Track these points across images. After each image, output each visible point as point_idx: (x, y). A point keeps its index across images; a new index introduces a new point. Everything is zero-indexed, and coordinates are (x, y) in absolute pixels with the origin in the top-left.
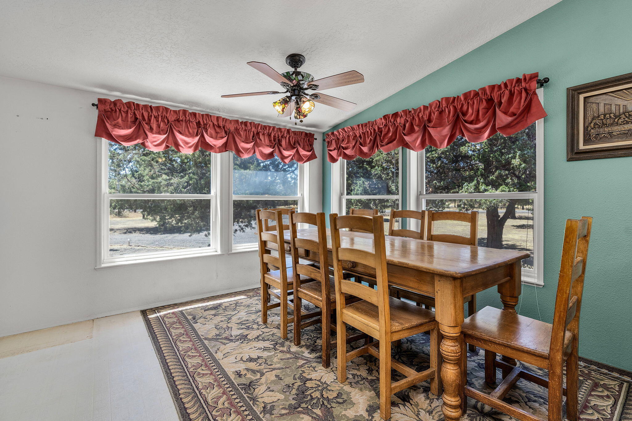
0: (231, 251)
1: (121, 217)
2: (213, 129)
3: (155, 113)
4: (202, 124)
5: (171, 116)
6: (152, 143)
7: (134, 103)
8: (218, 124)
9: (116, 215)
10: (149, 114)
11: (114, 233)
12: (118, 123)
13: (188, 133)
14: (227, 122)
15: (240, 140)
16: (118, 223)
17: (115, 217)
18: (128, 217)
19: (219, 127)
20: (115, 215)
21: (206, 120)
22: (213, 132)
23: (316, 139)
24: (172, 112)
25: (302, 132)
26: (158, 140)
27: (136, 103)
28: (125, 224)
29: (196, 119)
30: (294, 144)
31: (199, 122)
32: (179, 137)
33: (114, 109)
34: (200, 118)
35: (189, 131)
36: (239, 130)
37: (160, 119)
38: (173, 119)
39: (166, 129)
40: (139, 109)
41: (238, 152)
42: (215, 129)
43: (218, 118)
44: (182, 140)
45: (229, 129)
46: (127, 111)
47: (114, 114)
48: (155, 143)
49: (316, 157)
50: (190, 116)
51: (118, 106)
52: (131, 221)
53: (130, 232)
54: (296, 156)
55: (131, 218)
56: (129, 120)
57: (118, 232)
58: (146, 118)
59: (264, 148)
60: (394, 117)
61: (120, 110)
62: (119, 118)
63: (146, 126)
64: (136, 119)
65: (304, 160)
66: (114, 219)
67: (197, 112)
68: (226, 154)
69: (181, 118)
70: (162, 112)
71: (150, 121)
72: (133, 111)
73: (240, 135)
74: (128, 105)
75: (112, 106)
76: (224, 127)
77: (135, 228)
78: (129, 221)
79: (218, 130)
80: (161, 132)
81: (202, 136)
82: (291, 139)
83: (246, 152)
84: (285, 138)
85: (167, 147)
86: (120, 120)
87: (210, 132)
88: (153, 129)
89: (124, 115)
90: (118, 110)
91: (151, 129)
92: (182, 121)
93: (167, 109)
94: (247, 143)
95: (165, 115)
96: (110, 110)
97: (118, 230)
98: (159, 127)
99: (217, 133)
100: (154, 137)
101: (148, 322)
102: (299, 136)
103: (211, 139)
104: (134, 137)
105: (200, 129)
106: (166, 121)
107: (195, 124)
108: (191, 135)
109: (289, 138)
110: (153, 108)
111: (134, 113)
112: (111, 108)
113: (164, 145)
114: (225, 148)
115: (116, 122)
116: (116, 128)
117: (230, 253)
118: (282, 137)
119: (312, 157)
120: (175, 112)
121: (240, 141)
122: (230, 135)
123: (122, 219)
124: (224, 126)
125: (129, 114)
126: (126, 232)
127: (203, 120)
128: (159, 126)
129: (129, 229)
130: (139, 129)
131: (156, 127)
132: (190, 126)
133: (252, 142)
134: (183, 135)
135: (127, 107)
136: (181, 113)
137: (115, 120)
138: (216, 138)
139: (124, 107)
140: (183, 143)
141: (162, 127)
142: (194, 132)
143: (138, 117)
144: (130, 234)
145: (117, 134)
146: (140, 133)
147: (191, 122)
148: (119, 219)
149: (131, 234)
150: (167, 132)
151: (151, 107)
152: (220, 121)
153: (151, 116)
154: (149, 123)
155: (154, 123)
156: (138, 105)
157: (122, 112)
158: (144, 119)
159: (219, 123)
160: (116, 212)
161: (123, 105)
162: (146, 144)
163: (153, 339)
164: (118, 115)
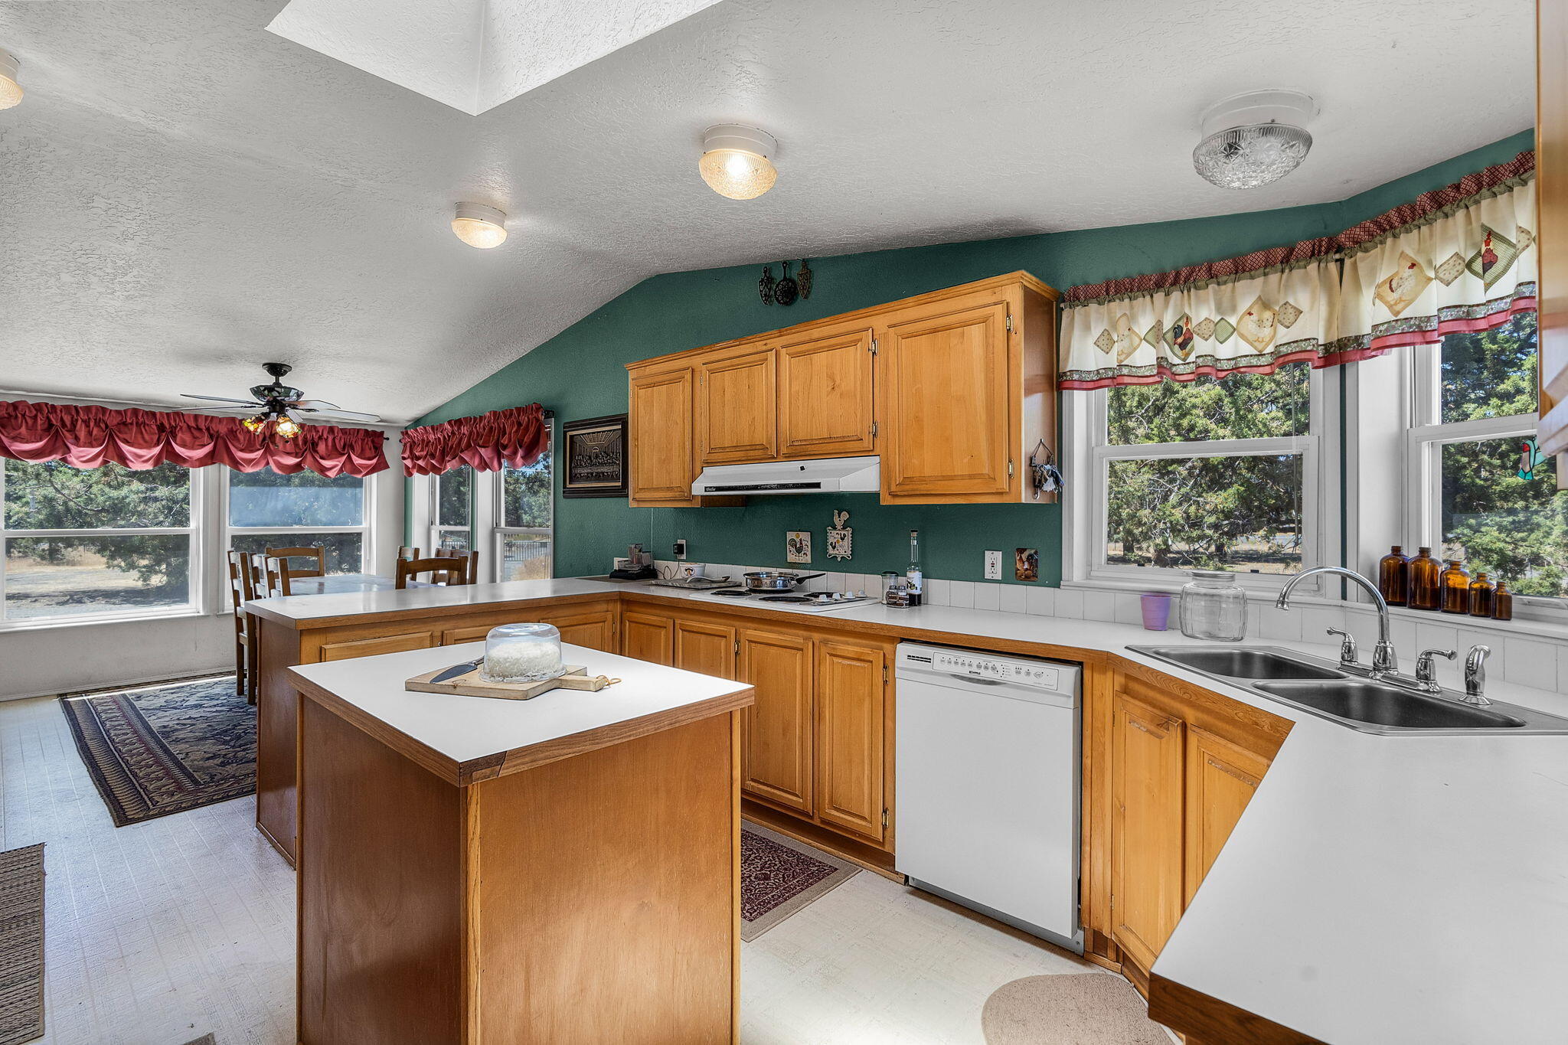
0: (223, 611)
1: (58, 565)
2: (189, 435)
3: (84, 415)
4: (168, 427)
5: (111, 418)
6: (77, 458)
7: (47, 404)
8: (197, 426)
9: (43, 558)
10: (72, 418)
11: (33, 604)
12: (20, 434)
13: (141, 441)
14: (214, 420)
15: (236, 448)
16: (47, 578)
17: (37, 564)
18: (80, 563)
19: (199, 429)
20: (39, 560)
21: (175, 421)
22: (187, 438)
23: (388, 439)
24: (112, 413)
25: (358, 430)
26: (89, 454)
27: (50, 403)
28: (69, 583)
29: (156, 421)
30: (344, 448)
31: (162, 424)
32: (125, 448)
33: (13, 414)
34: (163, 417)
35: (143, 438)
36: (236, 432)
37: (92, 424)
38: (115, 422)
39: (103, 438)
40: (56, 412)
41: (235, 463)
42: (192, 433)
43: (196, 417)
44: (130, 452)
45: (218, 432)
46: (36, 416)
47: (13, 420)
48: (84, 459)
49: (387, 467)
50: (145, 417)
51: (20, 410)
52: (89, 572)
53: (80, 601)
54: (348, 466)
55: (91, 565)
56: (39, 427)
57: (45, 600)
58: (68, 423)
59: (281, 457)
60: (457, 424)
61: (23, 416)
62: (21, 426)
63: (67, 434)
64: (51, 425)
65: (361, 472)
66: (37, 569)
67: (157, 411)
68: (212, 469)
69: (129, 421)
70: (96, 414)
71: (75, 427)
72: (45, 415)
73: (238, 440)
74: (37, 408)
75: (11, 409)
76: (208, 429)
77: (96, 591)
78: (81, 573)
79: (196, 433)
80: (94, 443)
81: (168, 443)
82: (337, 441)
83: (248, 465)
84: (326, 440)
85: (105, 462)
86: (23, 430)
87: (181, 438)
88: (79, 439)
89: (30, 422)
90: (19, 415)
91: (77, 438)
92: (132, 424)
93: (104, 410)
94: (252, 451)
95: (100, 418)
96: (6, 415)
97: (43, 596)
98: (91, 435)
99: (195, 438)
100: (81, 451)
101: (68, 708)
102: (354, 434)
103: (183, 450)
104: (47, 451)
105: (164, 434)
106: (103, 426)
107: (155, 428)
108: (149, 446)
109: (334, 439)
110: (80, 410)
111: (48, 417)
112: (9, 414)
113: (101, 459)
114: (210, 459)
115: (18, 432)
116: (16, 441)
117: (220, 613)
118: (320, 438)
119: (382, 465)
120: (118, 412)
121: (235, 450)
122: (220, 442)
123: (62, 568)
124: (209, 427)
125: (39, 420)
126: (68, 600)
127: (168, 420)
128: (90, 433)
129: (76, 593)
130: (56, 439)
131: (86, 436)
132: (146, 430)
133: (259, 449)
134: (132, 446)
135: (36, 410)
136: (129, 414)
137: (16, 430)
138: (192, 448)
139: (30, 411)
140: (132, 456)
141: (96, 435)
142: (152, 439)
143: (54, 422)
144: (80, 605)
145: (18, 448)
146: (57, 445)
147: (148, 425)
148: (50, 569)
149: (84, 606)
150: (104, 443)
151: (76, 407)
152: (200, 420)
153: (77, 420)
154: (73, 429)
155: (81, 430)
156: (53, 406)
157: (27, 418)
158: (64, 425)
159: (199, 425)
160: (43, 550)
161: (29, 408)
162: (69, 459)
163: (71, 720)
164: (20, 421)
